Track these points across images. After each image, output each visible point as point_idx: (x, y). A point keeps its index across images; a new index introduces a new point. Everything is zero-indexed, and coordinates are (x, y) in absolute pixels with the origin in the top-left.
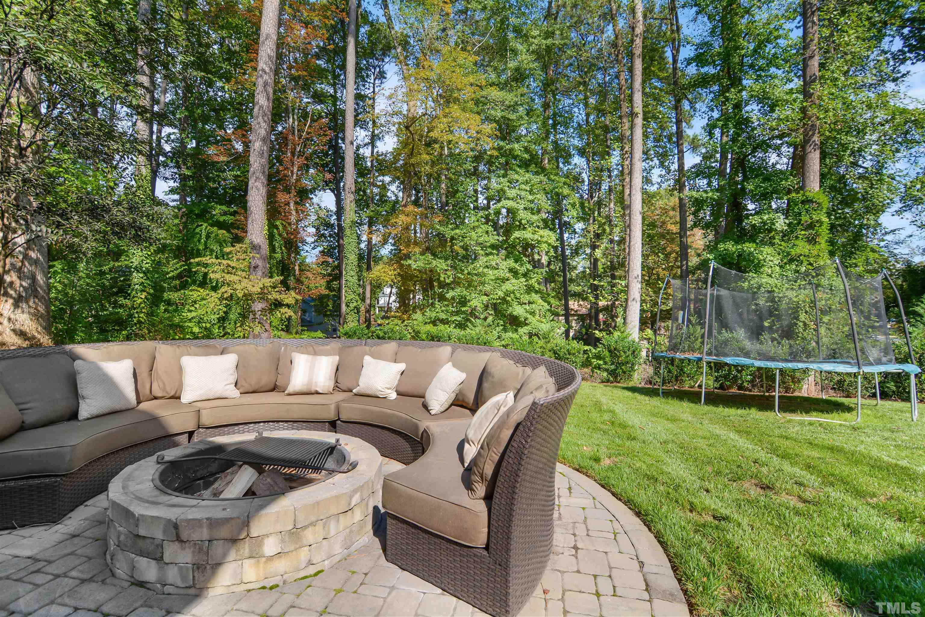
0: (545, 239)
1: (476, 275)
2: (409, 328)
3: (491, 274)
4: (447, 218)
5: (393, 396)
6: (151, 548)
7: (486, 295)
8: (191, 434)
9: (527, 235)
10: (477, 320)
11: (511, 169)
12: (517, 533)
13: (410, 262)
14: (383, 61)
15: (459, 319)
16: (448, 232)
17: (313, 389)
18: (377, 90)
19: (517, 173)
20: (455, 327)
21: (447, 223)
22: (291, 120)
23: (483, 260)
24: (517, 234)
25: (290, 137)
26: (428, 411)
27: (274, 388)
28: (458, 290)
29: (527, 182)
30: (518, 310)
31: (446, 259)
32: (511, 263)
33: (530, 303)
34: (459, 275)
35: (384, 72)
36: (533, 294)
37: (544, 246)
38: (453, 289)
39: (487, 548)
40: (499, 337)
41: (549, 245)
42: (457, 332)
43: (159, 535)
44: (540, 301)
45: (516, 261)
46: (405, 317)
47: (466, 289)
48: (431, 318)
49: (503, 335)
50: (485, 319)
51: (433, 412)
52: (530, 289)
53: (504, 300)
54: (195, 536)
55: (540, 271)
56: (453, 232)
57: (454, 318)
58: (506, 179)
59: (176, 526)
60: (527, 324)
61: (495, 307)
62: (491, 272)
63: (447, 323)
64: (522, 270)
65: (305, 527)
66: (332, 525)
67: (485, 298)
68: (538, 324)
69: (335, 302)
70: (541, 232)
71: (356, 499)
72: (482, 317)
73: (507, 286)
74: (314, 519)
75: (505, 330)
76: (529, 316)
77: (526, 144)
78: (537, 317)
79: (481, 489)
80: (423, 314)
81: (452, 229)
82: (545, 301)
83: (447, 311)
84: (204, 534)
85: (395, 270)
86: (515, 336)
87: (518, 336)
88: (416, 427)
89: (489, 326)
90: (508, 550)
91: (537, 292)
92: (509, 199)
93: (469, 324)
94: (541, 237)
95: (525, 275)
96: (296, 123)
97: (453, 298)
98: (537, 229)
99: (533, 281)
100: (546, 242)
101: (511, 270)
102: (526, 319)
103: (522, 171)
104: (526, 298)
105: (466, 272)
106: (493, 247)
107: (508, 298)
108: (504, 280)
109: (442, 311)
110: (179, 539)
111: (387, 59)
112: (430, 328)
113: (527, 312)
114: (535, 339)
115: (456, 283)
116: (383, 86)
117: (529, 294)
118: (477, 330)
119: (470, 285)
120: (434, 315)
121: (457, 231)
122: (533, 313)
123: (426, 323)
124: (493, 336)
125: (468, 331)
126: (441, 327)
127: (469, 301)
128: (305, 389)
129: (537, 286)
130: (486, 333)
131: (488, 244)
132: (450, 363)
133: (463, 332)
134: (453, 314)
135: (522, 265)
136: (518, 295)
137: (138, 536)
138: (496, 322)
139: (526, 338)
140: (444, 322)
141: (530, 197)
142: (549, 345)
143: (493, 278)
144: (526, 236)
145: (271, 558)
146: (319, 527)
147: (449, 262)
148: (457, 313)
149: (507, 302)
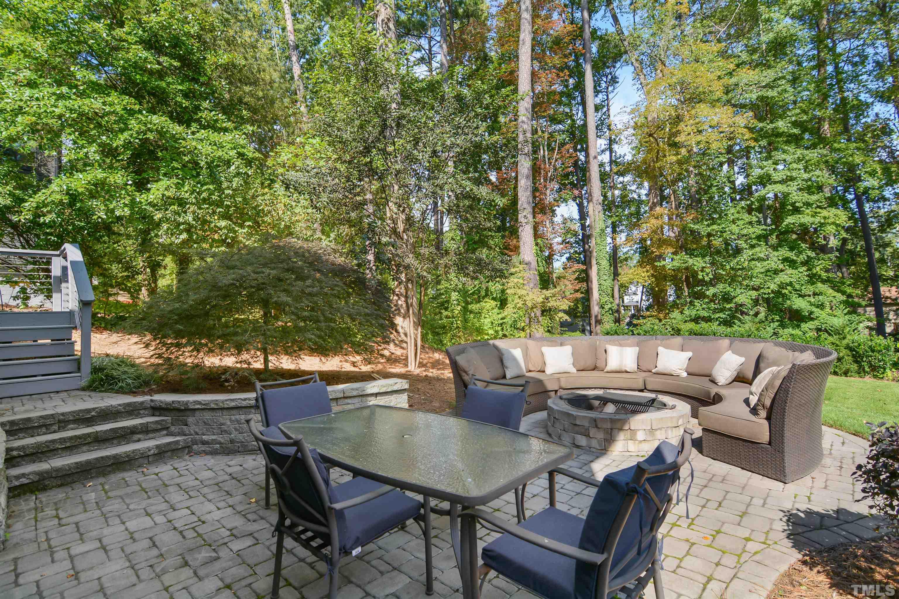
0: (830, 221)
1: (739, 269)
2: (668, 327)
3: (759, 267)
4: (701, 214)
5: (685, 374)
6: (583, 431)
7: (754, 289)
8: (556, 391)
9: (806, 219)
10: (746, 317)
11: (776, 149)
12: (787, 434)
13: (663, 263)
14: (614, 67)
15: (724, 316)
16: (703, 228)
17: (624, 369)
18: (610, 96)
19: (784, 152)
20: (719, 325)
21: (702, 220)
22: (542, 151)
23: (747, 253)
24: (790, 220)
25: (542, 166)
26: (716, 383)
27: (595, 368)
28: (721, 286)
29: (799, 160)
30: (799, 303)
31: (703, 257)
32: (784, 252)
33: (815, 294)
34: (721, 271)
35: (616, 77)
36: (819, 285)
37: (831, 229)
38: (714, 286)
39: (770, 443)
40: (775, 334)
41: (837, 225)
42: (722, 329)
43: (587, 424)
44: (831, 291)
45: (791, 249)
46: (661, 316)
47: (729, 285)
48: (690, 316)
49: (781, 331)
50: (756, 314)
51: (720, 384)
52: (813, 278)
53: (778, 293)
54: (605, 426)
55: (826, 257)
56: (709, 229)
57: (717, 315)
58: (770, 162)
59: (595, 420)
60: (812, 319)
61: (767, 301)
62: (759, 265)
63: (710, 321)
64: (803, 257)
65: (656, 430)
66: (669, 432)
67: (754, 294)
68: (828, 318)
69: (583, 303)
70: (825, 213)
71: (680, 422)
72: (752, 313)
73: (783, 278)
74: (660, 426)
75: (783, 326)
76: (814, 309)
77: (794, 119)
78: (828, 310)
79: (763, 414)
80: (682, 313)
81: (708, 226)
82: (838, 291)
83: (709, 308)
84: (609, 426)
85: (647, 271)
86: (797, 332)
87: (800, 333)
88: (709, 393)
89: (761, 322)
90: (783, 443)
91: (823, 282)
92: (775, 183)
93: (736, 321)
94: (825, 218)
95: (804, 263)
96: (546, 153)
97: (714, 295)
98: (818, 210)
99: (818, 269)
100: (833, 223)
101: (785, 260)
102: (811, 313)
103: (791, 148)
104: (809, 289)
105: (728, 267)
106: (759, 238)
107: (784, 291)
108: (776, 272)
109: (703, 309)
110: (596, 426)
111: (618, 65)
112: (691, 325)
113: (811, 305)
114: (824, 335)
115: (717, 279)
116: (616, 91)
117: (813, 284)
118: (747, 326)
119: (733, 280)
120: (694, 313)
121: (715, 227)
122: (821, 306)
123: (686, 321)
124: (767, 332)
125: (736, 328)
126: (704, 325)
127: (735, 297)
128: (618, 369)
129: (824, 275)
130: (758, 329)
131: (754, 236)
132: (730, 352)
133: (729, 330)
134: (715, 311)
135: (801, 253)
136: (797, 287)
137: (576, 425)
138: (769, 318)
139: (813, 334)
140: (708, 320)
141: (806, 176)
142: (845, 342)
143: (763, 270)
144: (802, 220)
145: (641, 442)
146: (663, 431)
147: (707, 259)
148: (722, 310)
149: (784, 295)
